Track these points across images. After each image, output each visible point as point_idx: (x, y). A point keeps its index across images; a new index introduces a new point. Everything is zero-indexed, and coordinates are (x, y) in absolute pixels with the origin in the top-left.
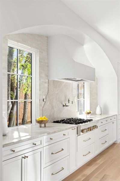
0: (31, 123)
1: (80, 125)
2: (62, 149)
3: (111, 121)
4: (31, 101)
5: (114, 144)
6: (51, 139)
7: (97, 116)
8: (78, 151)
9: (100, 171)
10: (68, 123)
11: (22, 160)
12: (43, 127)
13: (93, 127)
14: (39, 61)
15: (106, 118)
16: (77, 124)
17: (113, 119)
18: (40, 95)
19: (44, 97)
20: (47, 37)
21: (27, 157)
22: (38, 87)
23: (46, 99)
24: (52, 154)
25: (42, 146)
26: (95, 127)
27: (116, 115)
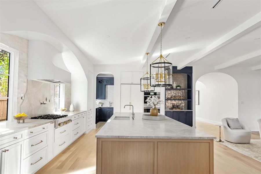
0: (7, 120)
1: (58, 119)
2: (41, 141)
3: (82, 116)
4: (8, 99)
5: (84, 134)
6: (31, 132)
7: (70, 112)
8: (55, 141)
9: (73, 156)
10: (46, 118)
11: (2, 154)
12: (21, 123)
13: (68, 121)
14: (19, 61)
15: (79, 113)
16: (55, 119)
17: (83, 115)
18: (19, 93)
19: (22, 95)
20: (28, 40)
21: (8, 150)
22: (16, 86)
23: (24, 97)
24: (32, 146)
25: (22, 139)
26: (70, 121)
27: (86, 111)
